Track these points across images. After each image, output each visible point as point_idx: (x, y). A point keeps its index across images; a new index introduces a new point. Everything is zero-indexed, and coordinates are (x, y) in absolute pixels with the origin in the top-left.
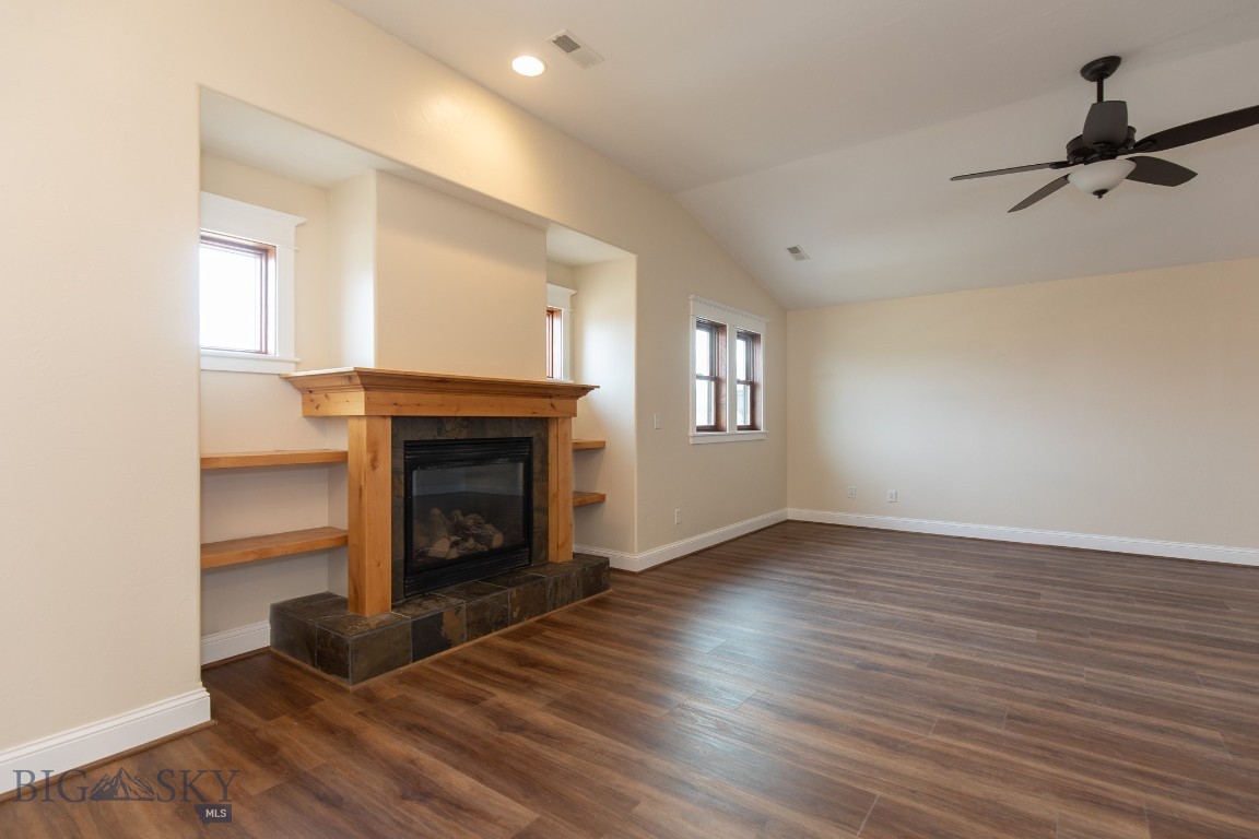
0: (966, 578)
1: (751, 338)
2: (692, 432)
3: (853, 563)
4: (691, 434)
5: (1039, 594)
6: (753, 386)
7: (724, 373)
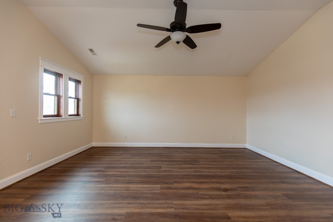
0: (142, 164)
1: (78, 82)
2: (40, 118)
3: (109, 164)
4: (39, 119)
5: (161, 167)
6: (78, 100)
7: (62, 93)
